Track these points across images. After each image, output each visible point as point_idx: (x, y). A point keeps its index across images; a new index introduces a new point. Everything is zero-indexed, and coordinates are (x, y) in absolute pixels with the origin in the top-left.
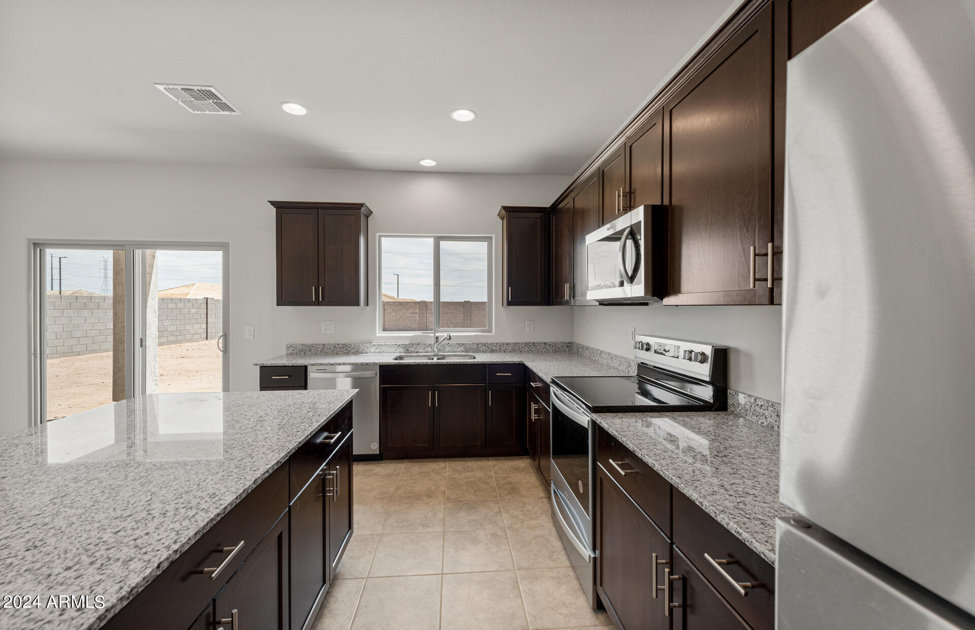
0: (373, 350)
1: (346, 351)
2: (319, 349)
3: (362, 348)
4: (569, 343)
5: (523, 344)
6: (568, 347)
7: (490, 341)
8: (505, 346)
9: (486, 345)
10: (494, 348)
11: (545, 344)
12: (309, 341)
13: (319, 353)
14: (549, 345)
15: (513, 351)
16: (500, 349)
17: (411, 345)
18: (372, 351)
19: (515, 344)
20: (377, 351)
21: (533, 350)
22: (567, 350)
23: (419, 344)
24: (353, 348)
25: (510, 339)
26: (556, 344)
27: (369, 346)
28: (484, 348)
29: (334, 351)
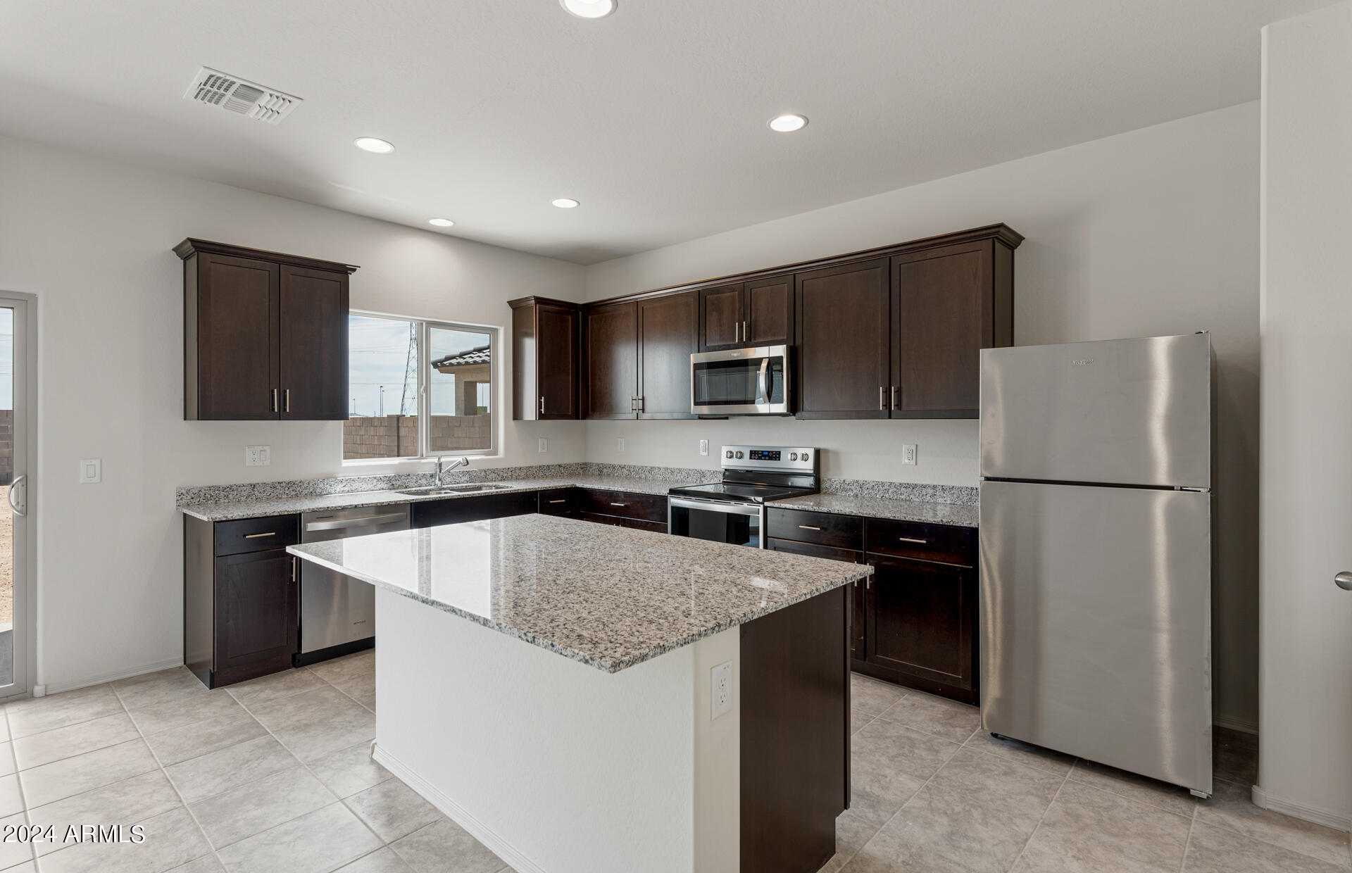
0: (339, 488)
1: (293, 493)
2: (245, 494)
3: (321, 486)
4: (583, 464)
5: (536, 467)
6: (582, 468)
7: (501, 466)
8: (518, 471)
9: (496, 472)
10: (505, 475)
11: (560, 466)
12: (224, 482)
13: (243, 499)
14: (564, 468)
15: (526, 478)
16: (512, 475)
17: (397, 477)
18: (338, 490)
19: (529, 468)
20: (346, 489)
21: (547, 474)
22: (581, 473)
23: (409, 475)
24: (306, 488)
25: (521, 463)
26: (571, 465)
27: (333, 483)
28: (494, 475)
29: (272, 494)
